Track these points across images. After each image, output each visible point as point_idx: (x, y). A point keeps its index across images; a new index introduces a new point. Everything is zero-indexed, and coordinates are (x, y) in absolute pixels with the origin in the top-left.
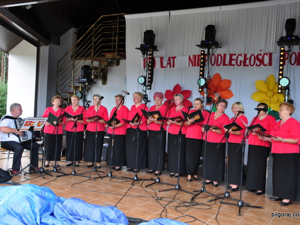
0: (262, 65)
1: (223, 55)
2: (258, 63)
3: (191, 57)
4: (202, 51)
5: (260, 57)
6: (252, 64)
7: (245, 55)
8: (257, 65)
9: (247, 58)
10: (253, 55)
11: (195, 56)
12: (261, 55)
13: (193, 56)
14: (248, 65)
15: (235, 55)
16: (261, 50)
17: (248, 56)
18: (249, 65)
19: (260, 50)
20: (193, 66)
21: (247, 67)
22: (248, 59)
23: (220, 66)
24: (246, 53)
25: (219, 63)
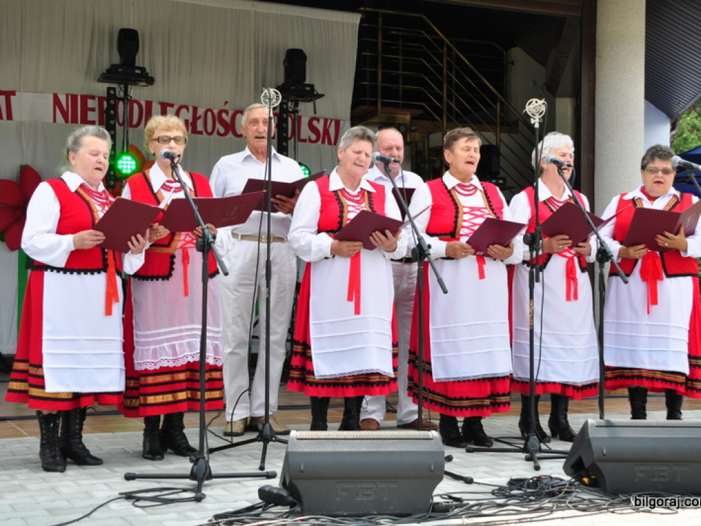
0: (230, 135)
1: (143, 104)
2: (222, 130)
3: (63, 99)
4: (109, 89)
5: (227, 118)
6: (210, 130)
7: (195, 109)
8: (219, 134)
9: (198, 115)
10: (211, 110)
11: (74, 97)
12: (227, 112)
13: (67, 95)
14: (201, 133)
15: (172, 105)
16: (226, 103)
17: (201, 112)
18: (204, 133)
19: (224, 102)
20: (67, 121)
21: (199, 136)
22: (200, 117)
23: (139, 127)
24: (196, 105)
25: (135, 122)
